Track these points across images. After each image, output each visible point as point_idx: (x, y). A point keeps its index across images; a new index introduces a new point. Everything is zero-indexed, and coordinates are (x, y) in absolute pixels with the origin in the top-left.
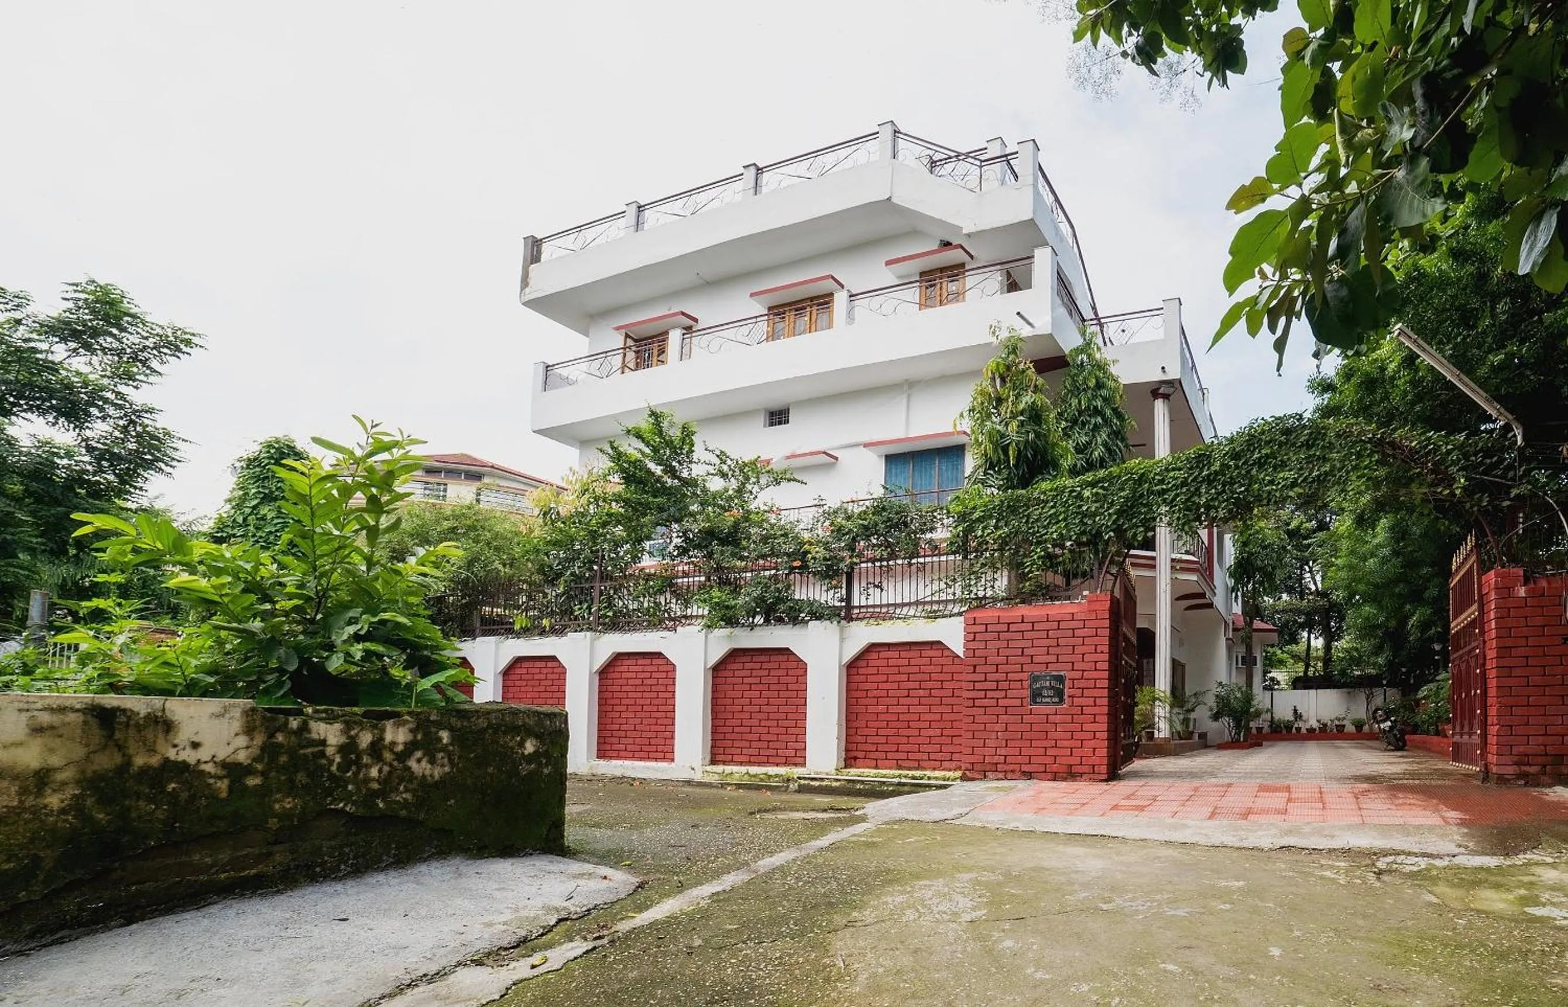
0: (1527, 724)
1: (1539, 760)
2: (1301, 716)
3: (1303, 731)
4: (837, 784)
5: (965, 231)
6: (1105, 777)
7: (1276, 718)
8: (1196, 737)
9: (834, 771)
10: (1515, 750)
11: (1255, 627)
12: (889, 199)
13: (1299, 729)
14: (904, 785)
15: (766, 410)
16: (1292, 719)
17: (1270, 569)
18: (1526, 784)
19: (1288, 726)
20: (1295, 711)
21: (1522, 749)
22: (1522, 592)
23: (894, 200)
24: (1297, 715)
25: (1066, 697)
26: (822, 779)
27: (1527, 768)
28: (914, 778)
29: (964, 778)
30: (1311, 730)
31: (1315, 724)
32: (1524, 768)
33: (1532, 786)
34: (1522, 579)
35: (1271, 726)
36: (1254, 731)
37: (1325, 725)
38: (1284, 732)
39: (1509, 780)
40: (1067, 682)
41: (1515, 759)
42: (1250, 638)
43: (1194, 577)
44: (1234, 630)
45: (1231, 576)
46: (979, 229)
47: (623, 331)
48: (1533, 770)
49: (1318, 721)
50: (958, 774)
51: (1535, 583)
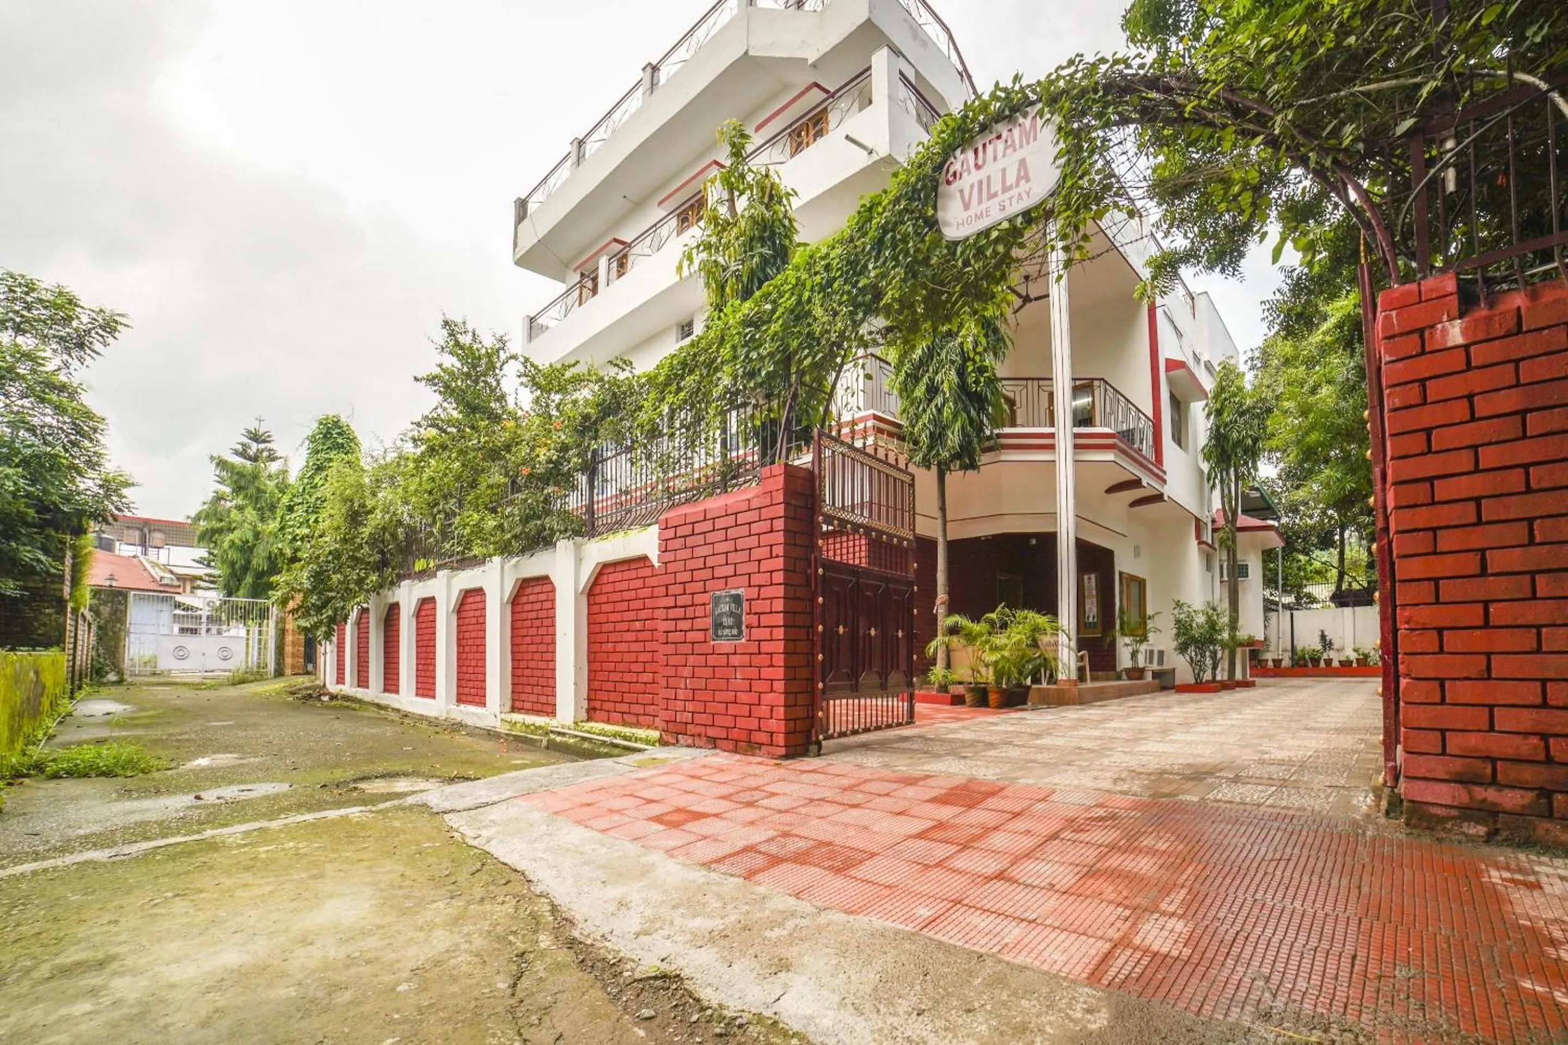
0: (1487, 675)
1: (1528, 774)
2: (1330, 643)
3: (1335, 664)
4: (572, 741)
5: (810, 62)
6: (782, 751)
7: (1299, 647)
8: (1149, 677)
9: (572, 726)
10: (1455, 743)
11: (1239, 524)
12: (746, 53)
13: (1329, 662)
14: (615, 746)
15: (678, 324)
16: (1319, 647)
17: (1249, 441)
18: (1490, 838)
19: (1315, 661)
20: (1323, 637)
21: (1473, 740)
22: (1455, 333)
23: (751, 53)
24: (1326, 643)
25: (744, 627)
26: (564, 734)
27: (1491, 794)
28: (625, 738)
29: (663, 743)
30: (1346, 664)
31: (1353, 656)
32: (1480, 793)
33: (1508, 842)
34: (1454, 301)
35: (1292, 659)
36: (1270, 664)
37: (1366, 656)
38: (1310, 665)
39: (1442, 820)
40: (745, 605)
41: (1458, 765)
42: (1234, 541)
43: (1109, 456)
44: (1215, 530)
45: (1207, 458)
46: (822, 53)
47: (579, 272)
48: (1511, 799)
49: (1355, 650)
50: (655, 734)
51: (1491, 305)
